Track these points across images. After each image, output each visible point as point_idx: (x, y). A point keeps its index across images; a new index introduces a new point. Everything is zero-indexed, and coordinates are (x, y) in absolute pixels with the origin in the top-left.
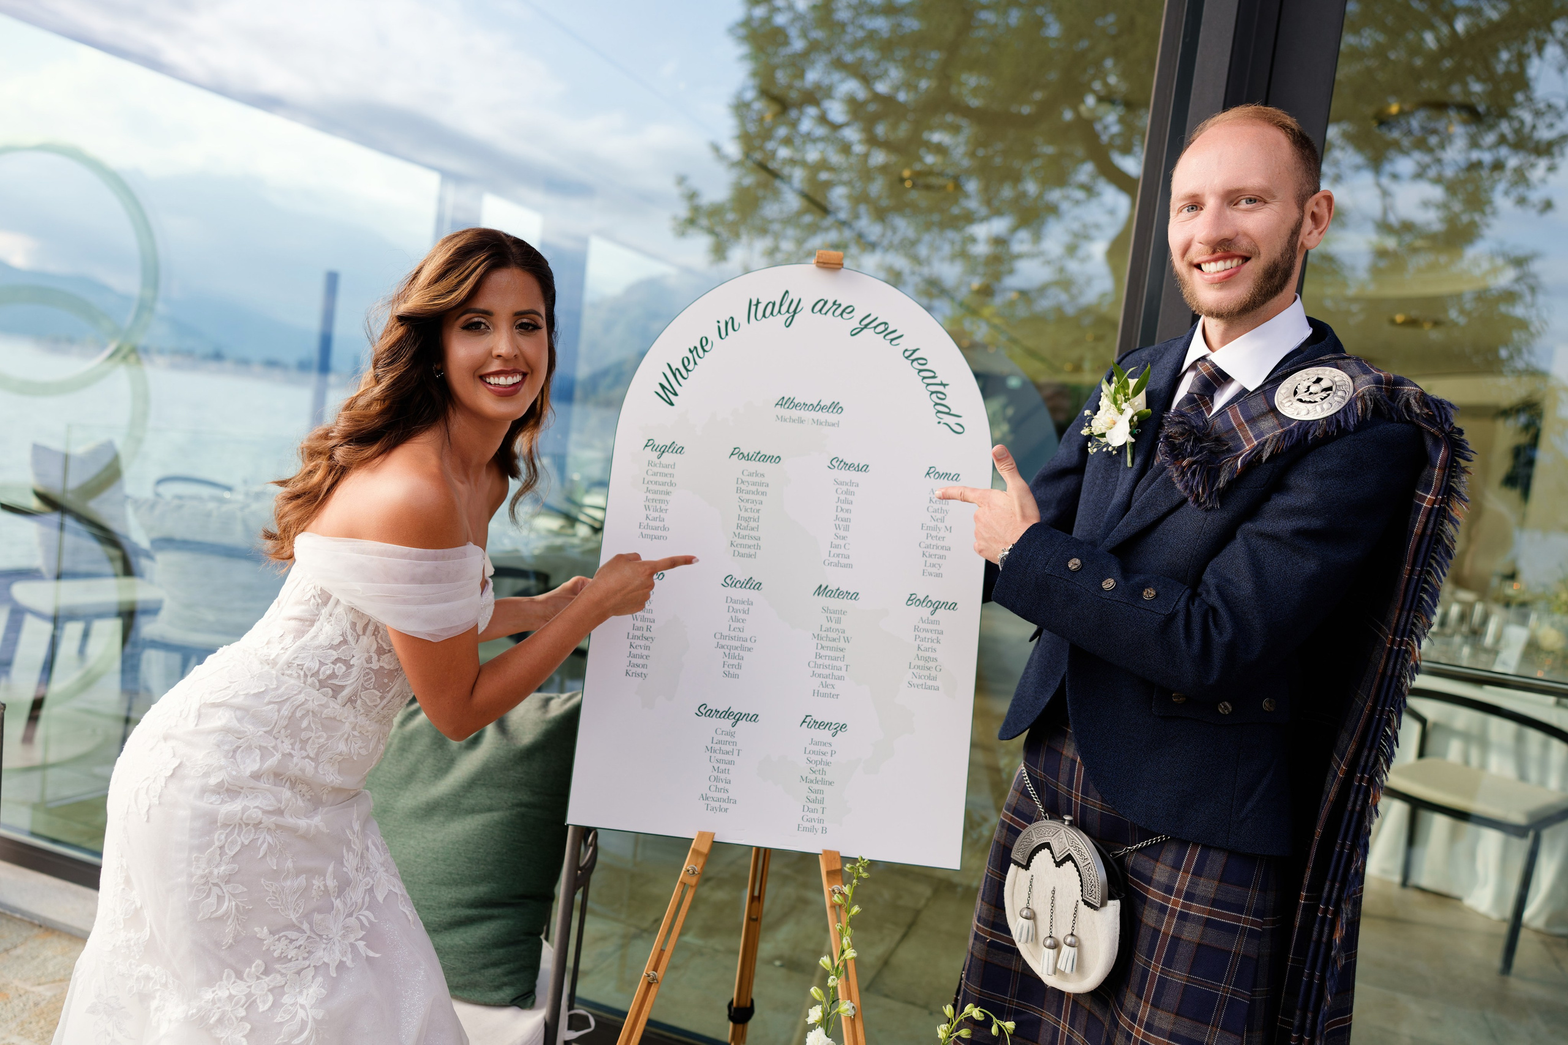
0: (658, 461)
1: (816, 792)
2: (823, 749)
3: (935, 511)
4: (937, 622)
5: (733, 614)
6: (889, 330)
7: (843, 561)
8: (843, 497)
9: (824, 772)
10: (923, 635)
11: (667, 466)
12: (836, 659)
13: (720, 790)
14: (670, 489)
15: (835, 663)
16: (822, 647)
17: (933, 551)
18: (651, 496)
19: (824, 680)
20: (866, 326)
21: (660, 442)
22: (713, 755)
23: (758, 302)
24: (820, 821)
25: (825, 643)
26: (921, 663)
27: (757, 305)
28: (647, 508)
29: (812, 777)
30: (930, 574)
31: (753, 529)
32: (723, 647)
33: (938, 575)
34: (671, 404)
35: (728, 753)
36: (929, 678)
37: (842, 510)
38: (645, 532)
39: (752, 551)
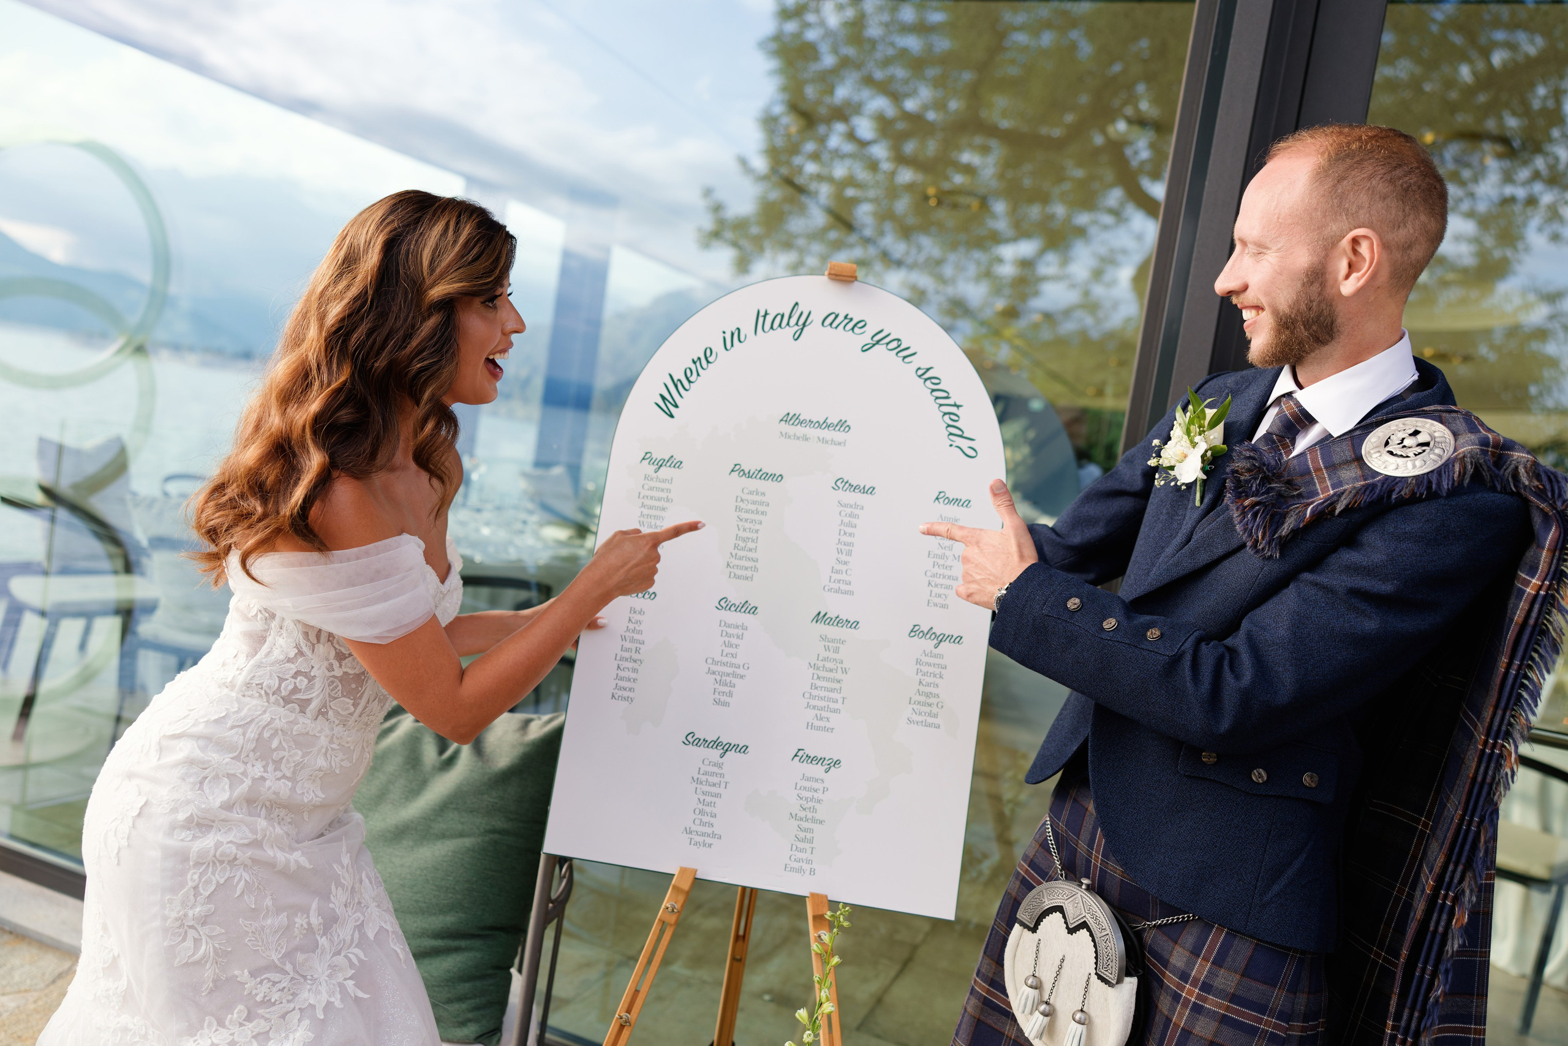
0: (655, 475)
1: (806, 830)
2: (815, 785)
4: (941, 656)
5: (727, 639)
6: (902, 347)
7: (844, 587)
8: (846, 520)
9: (814, 810)
10: (925, 669)
11: (664, 481)
12: (832, 690)
13: (705, 824)
14: (666, 505)
15: (831, 695)
16: (818, 678)
17: (940, 581)
18: (646, 511)
19: (818, 713)
20: (878, 342)
21: (658, 455)
22: (699, 786)
23: (766, 314)
24: (809, 862)
25: (822, 674)
26: (922, 699)
27: (765, 316)
29: (802, 814)
30: (936, 605)
31: (750, 550)
32: (714, 673)
33: (943, 606)
34: (671, 416)
35: (714, 785)
36: (930, 715)
37: (845, 533)
39: (749, 573)
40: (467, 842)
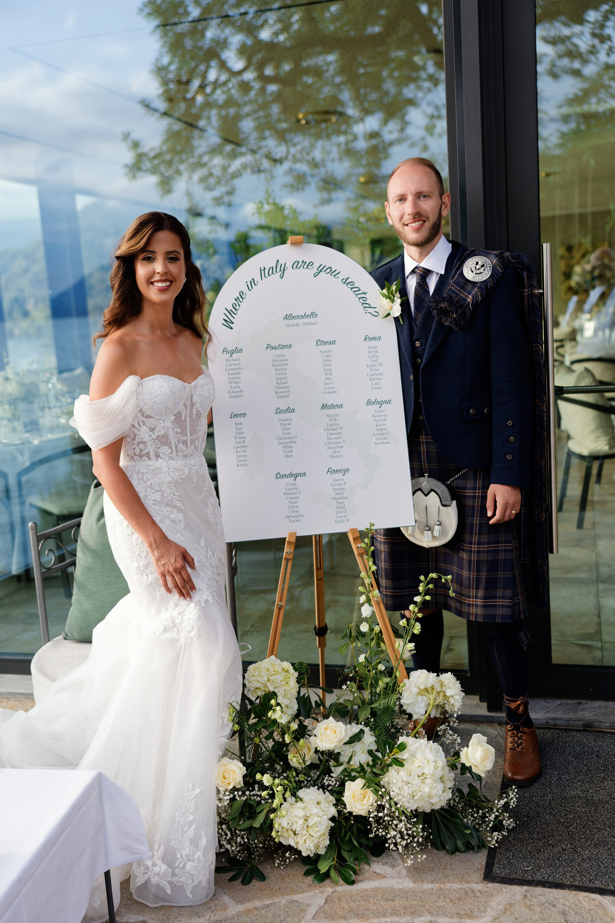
0: (231, 358)
1: (341, 503)
2: (340, 482)
3: (372, 357)
4: (383, 411)
5: (284, 427)
6: (333, 271)
7: (332, 390)
8: (326, 359)
9: (342, 493)
10: (377, 418)
11: (236, 360)
13: (294, 512)
14: (240, 371)
15: (338, 440)
16: (330, 434)
17: (375, 377)
18: (231, 376)
19: (334, 450)
20: (321, 271)
21: (230, 348)
22: (288, 496)
23: (265, 269)
24: (345, 516)
25: (331, 432)
26: (379, 432)
27: (264, 270)
28: (230, 383)
29: (337, 496)
30: (375, 388)
31: (285, 383)
32: (282, 443)
33: (379, 388)
34: (232, 328)
35: (294, 494)
36: (384, 438)
37: (327, 365)
38: (232, 395)
39: (287, 394)
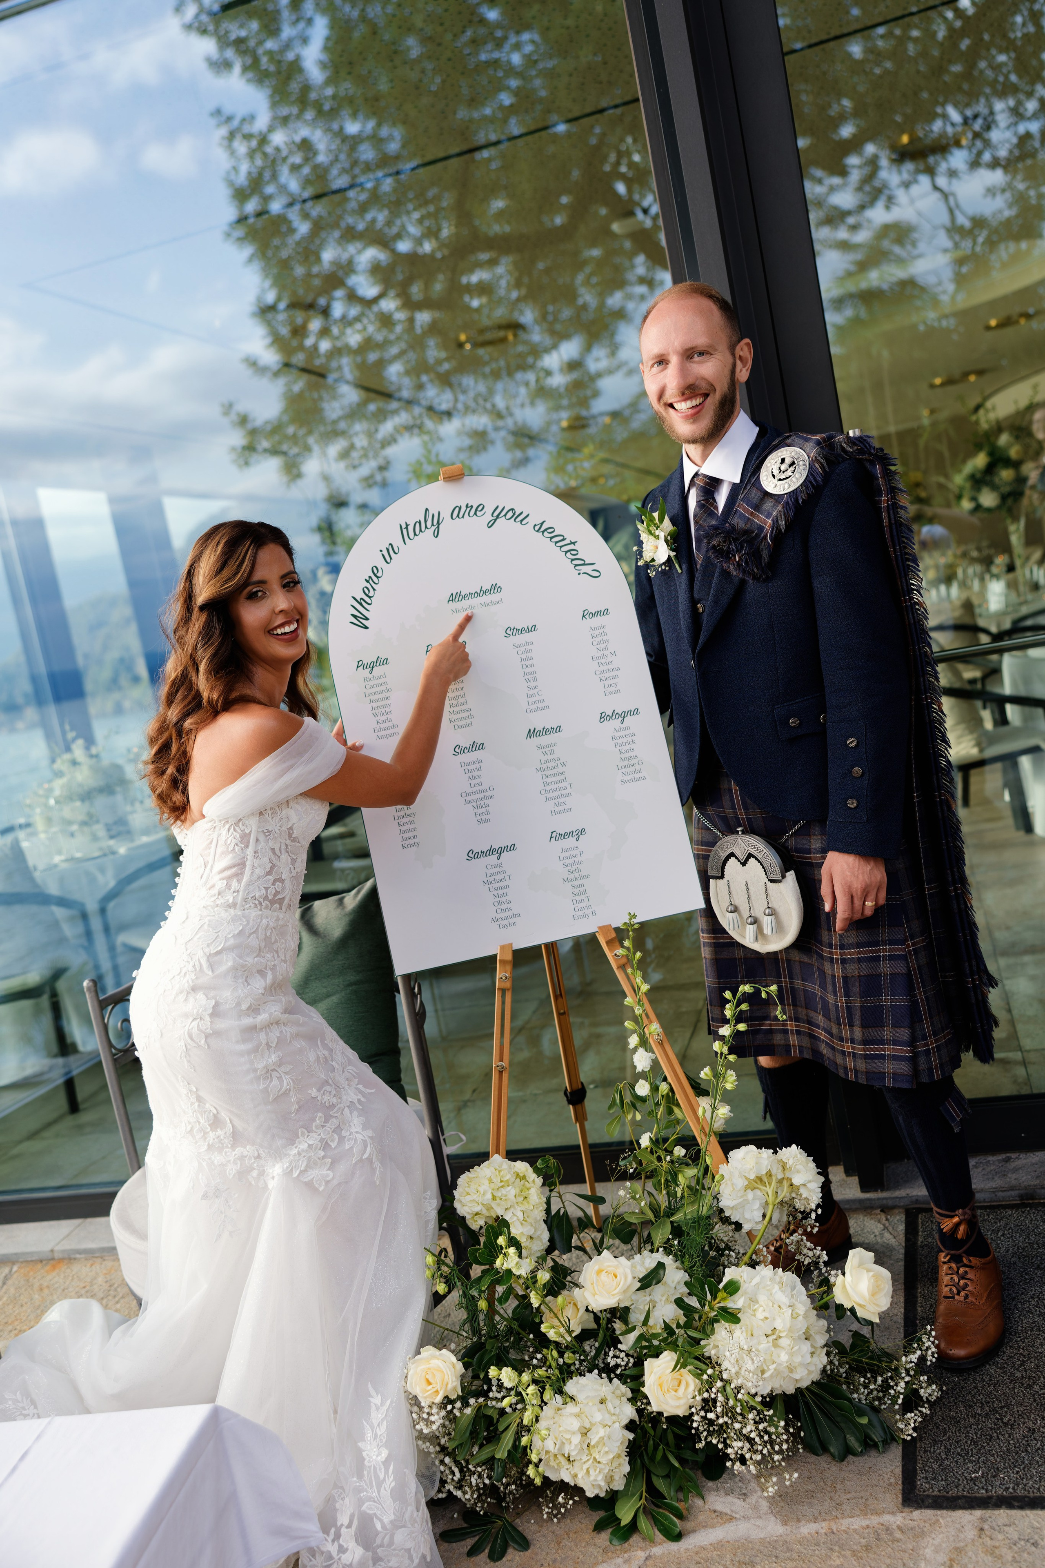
0: (371, 676)
1: (579, 886)
2: (573, 853)
3: (599, 643)
4: (628, 728)
5: (470, 774)
6: (517, 514)
7: (541, 705)
8: (524, 656)
9: (579, 870)
10: (620, 741)
11: (380, 677)
12: (560, 782)
13: (505, 910)
14: (387, 694)
15: (560, 785)
16: (547, 776)
17: (607, 675)
18: (375, 705)
19: (556, 801)
20: (498, 517)
21: (367, 660)
22: (490, 886)
23: (407, 525)
24: (589, 907)
25: (548, 773)
26: (626, 763)
28: (375, 715)
29: (571, 876)
30: (611, 693)
31: (463, 704)
32: (470, 802)
33: (616, 692)
34: (366, 628)
35: (501, 880)
36: (635, 772)
37: (527, 666)
38: (380, 734)
39: (468, 721)
40: (335, 999)
